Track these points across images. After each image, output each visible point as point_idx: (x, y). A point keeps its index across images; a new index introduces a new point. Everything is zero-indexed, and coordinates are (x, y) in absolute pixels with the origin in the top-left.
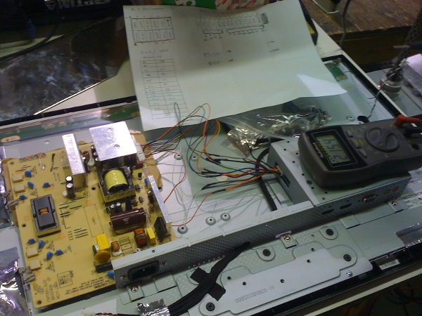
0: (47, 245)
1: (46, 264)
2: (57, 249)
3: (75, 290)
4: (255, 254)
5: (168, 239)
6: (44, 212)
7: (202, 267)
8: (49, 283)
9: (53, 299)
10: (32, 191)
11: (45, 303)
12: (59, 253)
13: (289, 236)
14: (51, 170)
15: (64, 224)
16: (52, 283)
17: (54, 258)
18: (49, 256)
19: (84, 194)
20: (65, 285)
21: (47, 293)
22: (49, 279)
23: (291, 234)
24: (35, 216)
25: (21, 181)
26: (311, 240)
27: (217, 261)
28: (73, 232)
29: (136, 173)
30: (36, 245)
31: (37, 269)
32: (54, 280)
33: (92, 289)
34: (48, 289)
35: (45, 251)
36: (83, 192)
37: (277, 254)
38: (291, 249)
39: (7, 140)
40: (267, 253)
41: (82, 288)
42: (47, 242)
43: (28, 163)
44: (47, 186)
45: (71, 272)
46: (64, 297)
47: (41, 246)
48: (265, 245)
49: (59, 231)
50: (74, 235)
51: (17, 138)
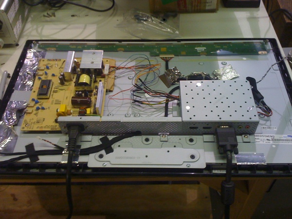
0: (39, 103)
1: (35, 112)
2: (43, 106)
3: (41, 127)
4: (141, 139)
6: (45, 87)
9: (30, 128)
10: (46, 76)
11: (26, 129)
12: (43, 109)
14: (60, 68)
15: (52, 96)
16: (33, 121)
17: (40, 111)
18: (38, 109)
20: (38, 124)
22: (33, 119)
23: (168, 135)
24: (40, 88)
25: (43, 70)
26: (177, 141)
28: (54, 101)
30: (34, 102)
31: (30, 113)
32: (35, 120)
33: (49, 129)
34: (30, 123)
35: (37, 105)
36: (69, 83)
38: (163, 142)
39: (50, 49)
40: (147, 140)
41: (45, 127)
42: (41, 102)
43: (50, 62)
44: (53, 75)
45: (44, 119)
46: (35, 129)
47: (37, 102)
48: (149, 136)
49: (48, 99)
51: (55, 49)
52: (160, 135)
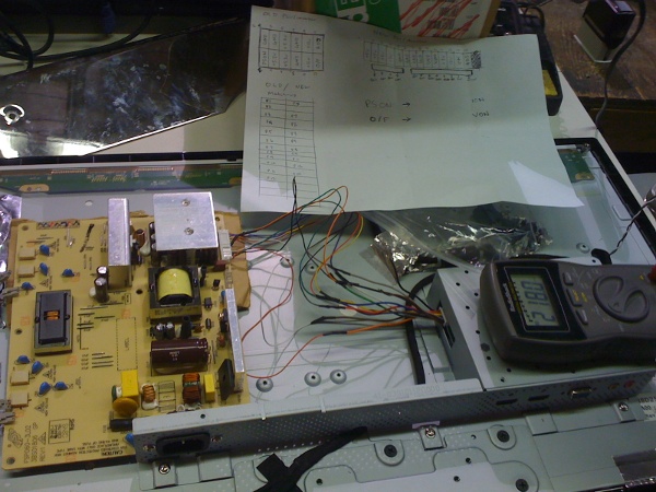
0: (45, 370)
1: (36, 401)
2: (60, 379)
3: (70, 452)
4: (371, 449)
5: (235, 398)
6: (53, 316)
7: (280, 454)
8: (34, 433)
9: (34, 458)
10: (45, 278)
11: (19, 464)
12: (61, 387)
13: (435, 429)
14: (82, 251)
15: (79, 340)
16: (38, 433)
17: (51, 394)
18: (45, 389)
19: (123, 298)
20: (57, 440)
21: (27, 448)
22: (35, 425)
23: (438, 427)
24: (37, 320)
25: (32, 259)
26: (469, 444)
27: (307, 449)
28: (90, 357)
29: (211, 278)
30: (29, 367)
31: (21, 407)
32: (43, 429)
33: (98, 456)
34: (31, 442)
35: (40, 379)
36: (122, 294)
37: (407, 457)
38: (433, 452)
39: (29, 189)
40: (390, 451)
41: (82, 450)
42: (47, 365)
43: (48, 232)
44: (68, 274)
45: (72, 422)
46: (51, 460)
47: (36, 370)
48: (392, 437)
49: (70, 352)
50: (90, 361)
51: (45, 188)
52: (417, 430)
